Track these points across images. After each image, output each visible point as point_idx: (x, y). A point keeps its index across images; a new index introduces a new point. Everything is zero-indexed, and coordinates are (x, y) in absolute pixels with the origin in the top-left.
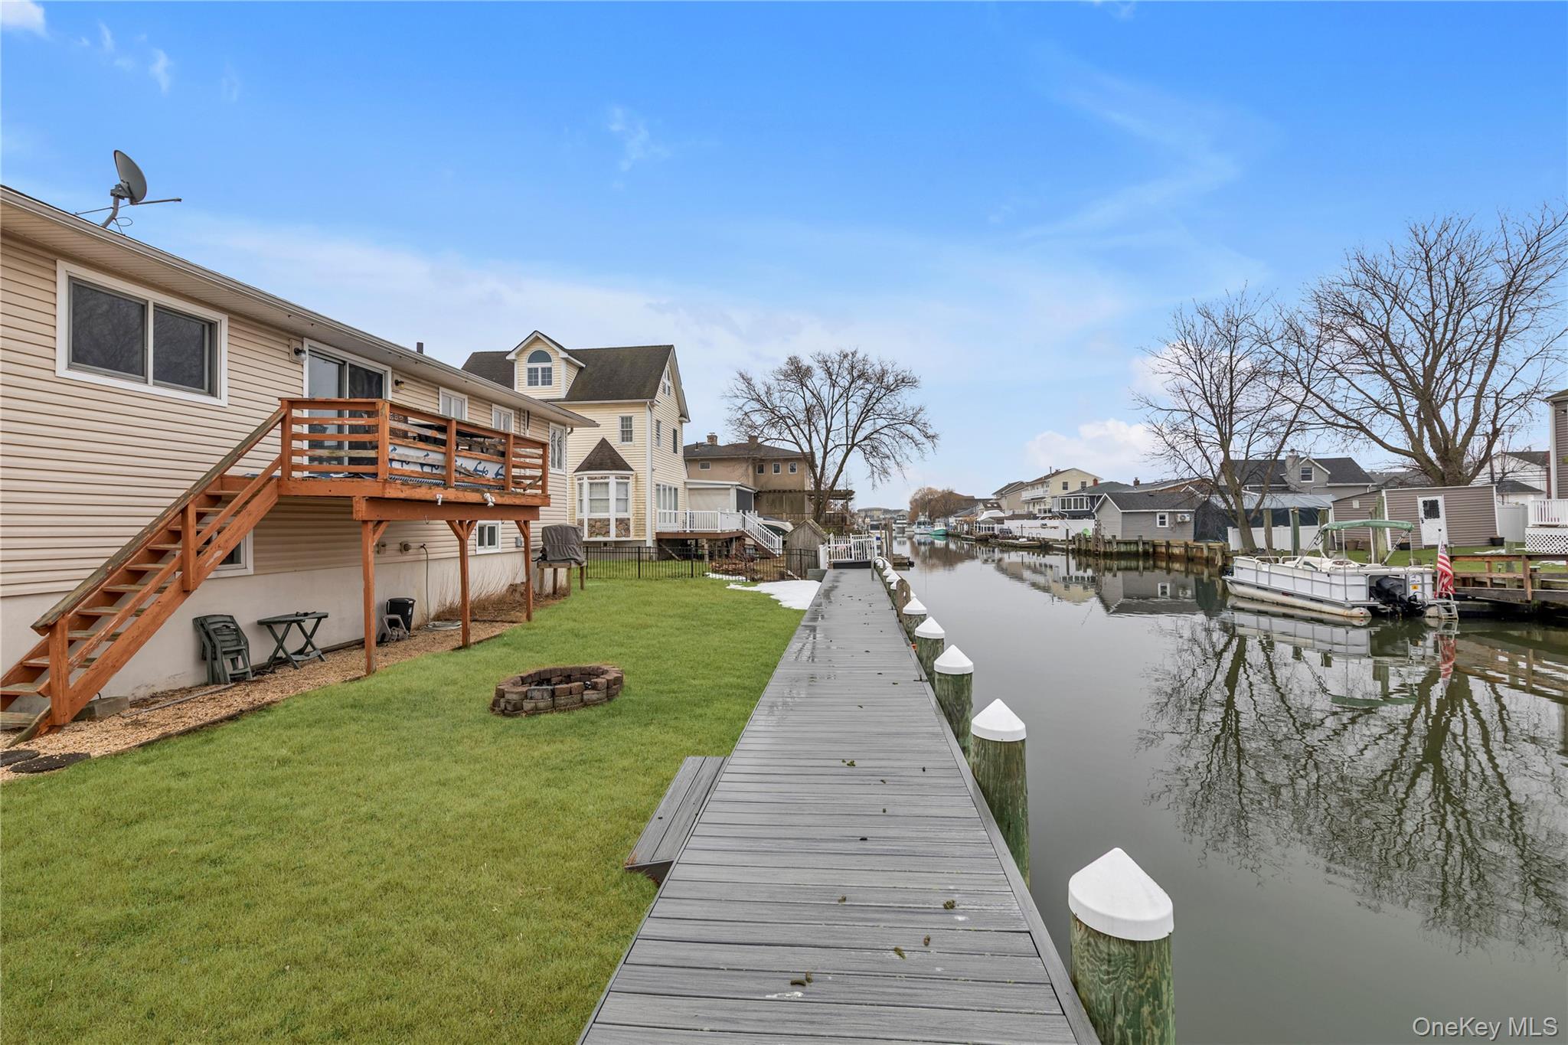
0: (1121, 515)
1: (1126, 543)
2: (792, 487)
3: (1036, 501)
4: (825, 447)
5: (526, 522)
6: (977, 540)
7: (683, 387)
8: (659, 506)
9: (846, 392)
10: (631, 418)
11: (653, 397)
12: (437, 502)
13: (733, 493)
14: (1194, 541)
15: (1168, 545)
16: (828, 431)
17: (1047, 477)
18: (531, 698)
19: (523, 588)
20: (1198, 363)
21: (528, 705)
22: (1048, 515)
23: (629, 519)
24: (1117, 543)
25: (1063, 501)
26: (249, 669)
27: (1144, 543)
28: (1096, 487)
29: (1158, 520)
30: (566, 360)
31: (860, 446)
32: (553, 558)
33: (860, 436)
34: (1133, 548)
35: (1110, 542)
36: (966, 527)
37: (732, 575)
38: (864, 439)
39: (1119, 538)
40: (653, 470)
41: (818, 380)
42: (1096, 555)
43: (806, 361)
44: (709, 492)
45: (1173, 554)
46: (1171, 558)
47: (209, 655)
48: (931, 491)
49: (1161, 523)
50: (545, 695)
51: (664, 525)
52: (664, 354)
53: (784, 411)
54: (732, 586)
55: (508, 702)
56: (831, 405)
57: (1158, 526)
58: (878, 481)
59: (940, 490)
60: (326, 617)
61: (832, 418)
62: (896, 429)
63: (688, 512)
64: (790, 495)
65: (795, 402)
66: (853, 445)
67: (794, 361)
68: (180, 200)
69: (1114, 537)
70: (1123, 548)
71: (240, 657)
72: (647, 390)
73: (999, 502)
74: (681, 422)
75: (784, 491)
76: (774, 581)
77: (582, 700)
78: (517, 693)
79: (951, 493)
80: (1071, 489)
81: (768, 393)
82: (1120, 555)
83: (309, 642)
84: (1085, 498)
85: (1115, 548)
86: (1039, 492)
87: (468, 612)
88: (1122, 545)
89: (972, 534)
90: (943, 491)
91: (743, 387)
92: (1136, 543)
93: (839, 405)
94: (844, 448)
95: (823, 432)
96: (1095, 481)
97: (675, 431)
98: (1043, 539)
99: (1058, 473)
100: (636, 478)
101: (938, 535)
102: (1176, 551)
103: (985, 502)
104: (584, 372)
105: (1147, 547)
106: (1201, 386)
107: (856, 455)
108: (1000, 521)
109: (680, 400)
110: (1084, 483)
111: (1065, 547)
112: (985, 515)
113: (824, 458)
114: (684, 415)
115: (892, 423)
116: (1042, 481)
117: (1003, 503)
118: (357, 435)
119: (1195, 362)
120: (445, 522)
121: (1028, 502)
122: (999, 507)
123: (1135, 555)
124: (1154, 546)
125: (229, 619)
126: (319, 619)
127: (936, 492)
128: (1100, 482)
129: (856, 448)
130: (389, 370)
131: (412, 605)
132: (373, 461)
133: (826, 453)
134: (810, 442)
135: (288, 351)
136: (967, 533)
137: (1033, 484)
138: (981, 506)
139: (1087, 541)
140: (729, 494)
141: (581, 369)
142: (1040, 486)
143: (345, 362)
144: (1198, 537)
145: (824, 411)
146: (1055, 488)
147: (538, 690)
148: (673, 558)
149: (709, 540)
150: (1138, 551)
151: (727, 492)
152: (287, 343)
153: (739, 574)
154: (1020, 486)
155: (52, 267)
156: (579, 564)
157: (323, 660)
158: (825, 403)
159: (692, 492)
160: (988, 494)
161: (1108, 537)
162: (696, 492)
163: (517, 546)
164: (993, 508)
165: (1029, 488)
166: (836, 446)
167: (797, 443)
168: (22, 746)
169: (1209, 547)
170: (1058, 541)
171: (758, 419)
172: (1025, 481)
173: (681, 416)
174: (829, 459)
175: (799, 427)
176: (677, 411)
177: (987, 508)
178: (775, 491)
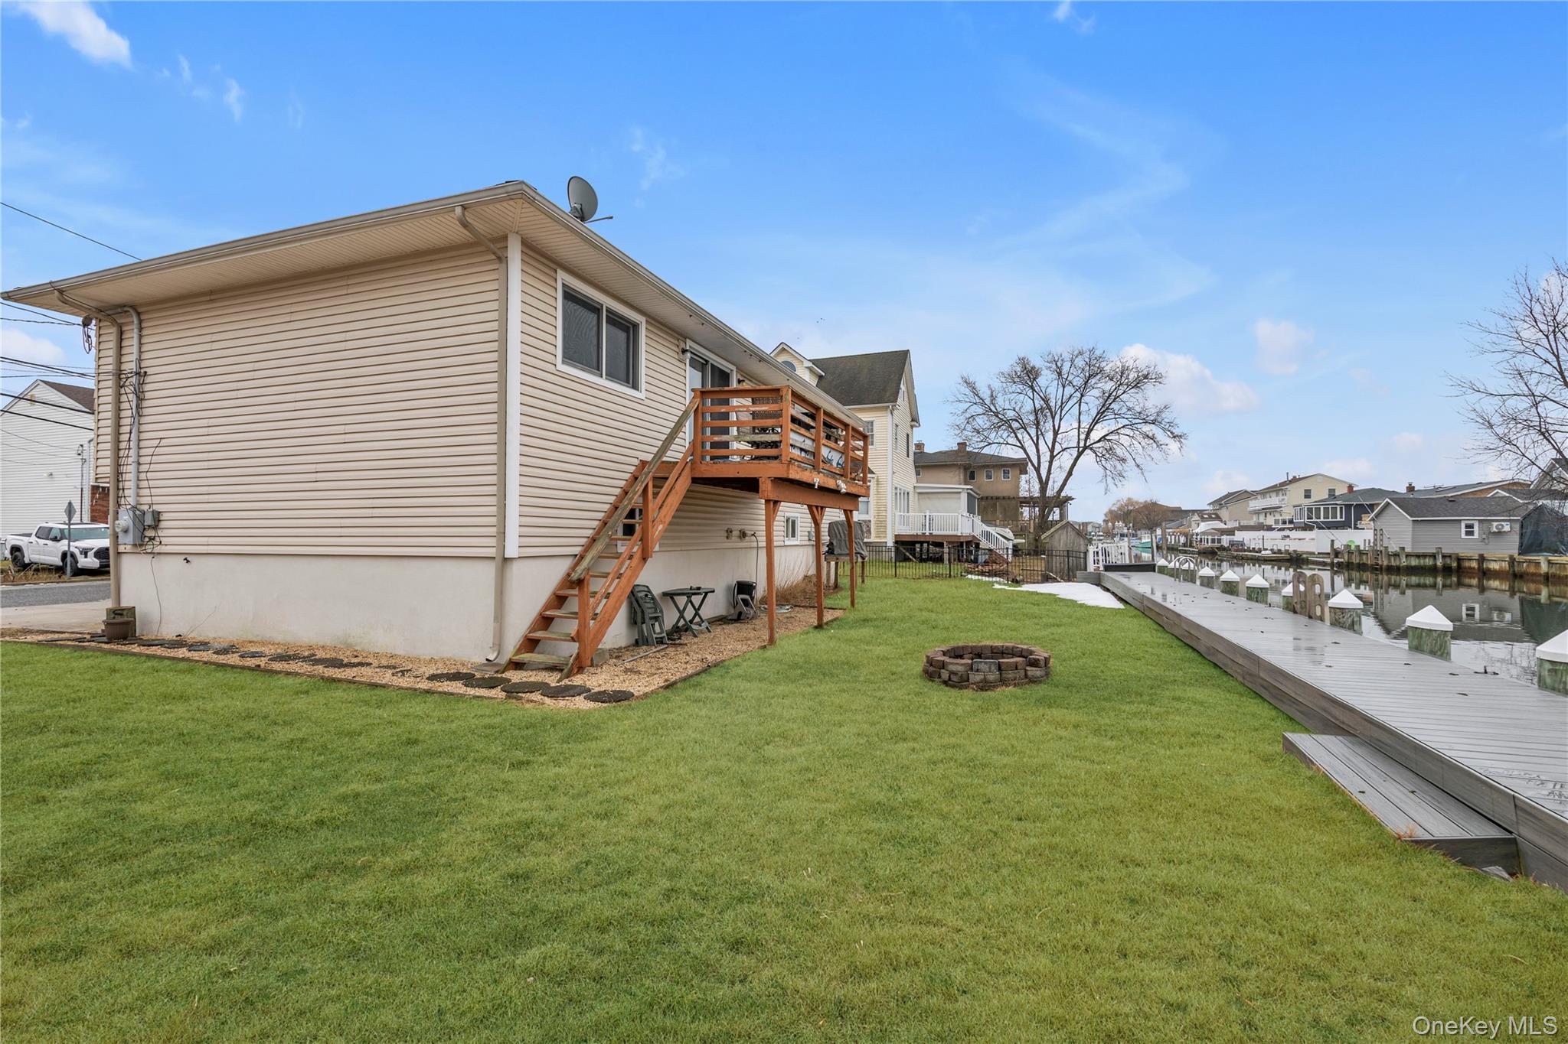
0: (1411, 523)
1: (1418, 556)
2: (1005, 494)
3: (1267, 511)
4: (1052, 451)
5: (851, 511)
6: (1199, 553)
7: (916, 392)
8: (896, 509)
9: (1083, 390)
10: (872, 422)
11: (895, 400)
12: (814, 485)
13: (964, 497)
14: (1519, 554)
15: (1482, 559)
16: (1056, 433)
17: (1283, 484)
18: (978, 671)
19: (814, 580)
20: (1551, 337)
21: (976, 678)
22: (1287, 526)
23: (870, 521)
24: (1407, 556)
25: (1310, 510)
26: (665, 634)
27: (1444, 557)
28: (1351, 496)
29: (1463, 530)
30: (809, 368)
31: (1091, 449)
32: (840, 552)
33: (1095, 435)
34: (1429, 562)
35: (1396, 555)
36: (1182, 540)
37: (989, 576)
38: (1099, 441)
39: (1408, 550)
40: (894, 473)
41: (1047, 380)
42: (1376, 569)
43: (1036, 362)
44: (939, 496)
45: (1489, 570)
46: (1485, 574)
47: (639, 619)
48: (1130, 501)
49: (1468, 533)
50: (993, 668)
51: (904, 528)
52: (900, 359)
53: (1011, 414)
54: (997, 586)
55: (952, 673)
56: (1059, 403)
57: (1463, 536)
58: (1111, 486)
59: (1142, 500)
60: (713, 591)
61: (1061, 419)
62: (1137, 429)
63: (928, 514)
64: (1004, 502)
65: (1020, 403)
66: (1085, 448)
67: (1023, 362)
68: (611, 218)
69: (1403, 549)
70: (1414, 562)
71: (657, 624)
72: (888, 394)
73: (1218, 512)
74: (912, 427)
75: (998, 498)
76: (1038, 583)
77: (1026, 676)
78: (962, 665)
79: (1154, 504)
80: (1315, 497)
81: (993, 398)
82: (1411, 570)
83: (697, 614)
84: (1338, 507)
85: (1404, 562)
86: (1273, 501)
87: (774, 599)
88: (1413, 558)
89: (1191, 546)
90: (1146, 502)
91: (967, 391)
92: (1434, 556)
93: (1071, 403)
94: (1075, 453)
95: (1050, 436)
96: (1350, 487)
97: (908, 435)
98: (1295, 551)
99: (1295, 480)
100: (878, 480)
101: (1145, 548)
102: (1495, 566)
103: (1200, 513)
104: (824, 380)
105: (1448, 561)
106: (1555, 364)
107: (1088, 457)
108: (1223, 532)
109: (913, 406)
110: (1332, 492)
111: (1328, 560)
112: (1204, 527)
113: (1051, 462)
114: (915, 420)
115: (1134, 421)
116: (1278, 489)
117: (1224, 513)
118: (761, 421)
119: (1547, 336)
120: (805, 507)
121: (1257, 513)
122: (1218, 518)
123: (1433, 571)
124: (1459, 560)
125: (646, 589)
126: (706, 593)
127: (1137, 503)
128: (1355, 489)
129: (1088, 451)
130: (734, 368)
131: (755, 588)
132: (775, 445)
133: (1052, 457)
134: (1037, 445)
135: (676, 349)
136: (1185, 545)
137: (1264, 493)
138: (1196, 517)
139: (1361, 553)
140: (960, 498)
141: (820, 377)
142: (1274, 495)
143: (707, 361)
144: (1523, 551)
145: (1051, 413)
146: (1295, 495)
147: (985, 663)
148: (910, 560)
149: (949, 543)
150: (1435, 565)
151: (957, 496)
152: (676, 342)
153: (996, 576)
154: (1243, 496)
155: (553, 274)
156: (863, 558)
157: (710, 631)
158: (1052, 404)
159: (921, 496)
160: (1203, 505)
161: (1394, 548)
162: (926, 496)
163: (810, 540)
164: (1210, 518)
165: (1259, 497)
166: (1063, 450)
167: (1022, 447)
168: (566, 682)
169: (1549, 562)
170: (1314, 553)
171: (982, 422)
172: (1249, 489)
173: (913, 420)
174: (1055, 464)
175: (1026, 430)
176: (909, 415)
177: (1203, 519)
178: (987, 498)
